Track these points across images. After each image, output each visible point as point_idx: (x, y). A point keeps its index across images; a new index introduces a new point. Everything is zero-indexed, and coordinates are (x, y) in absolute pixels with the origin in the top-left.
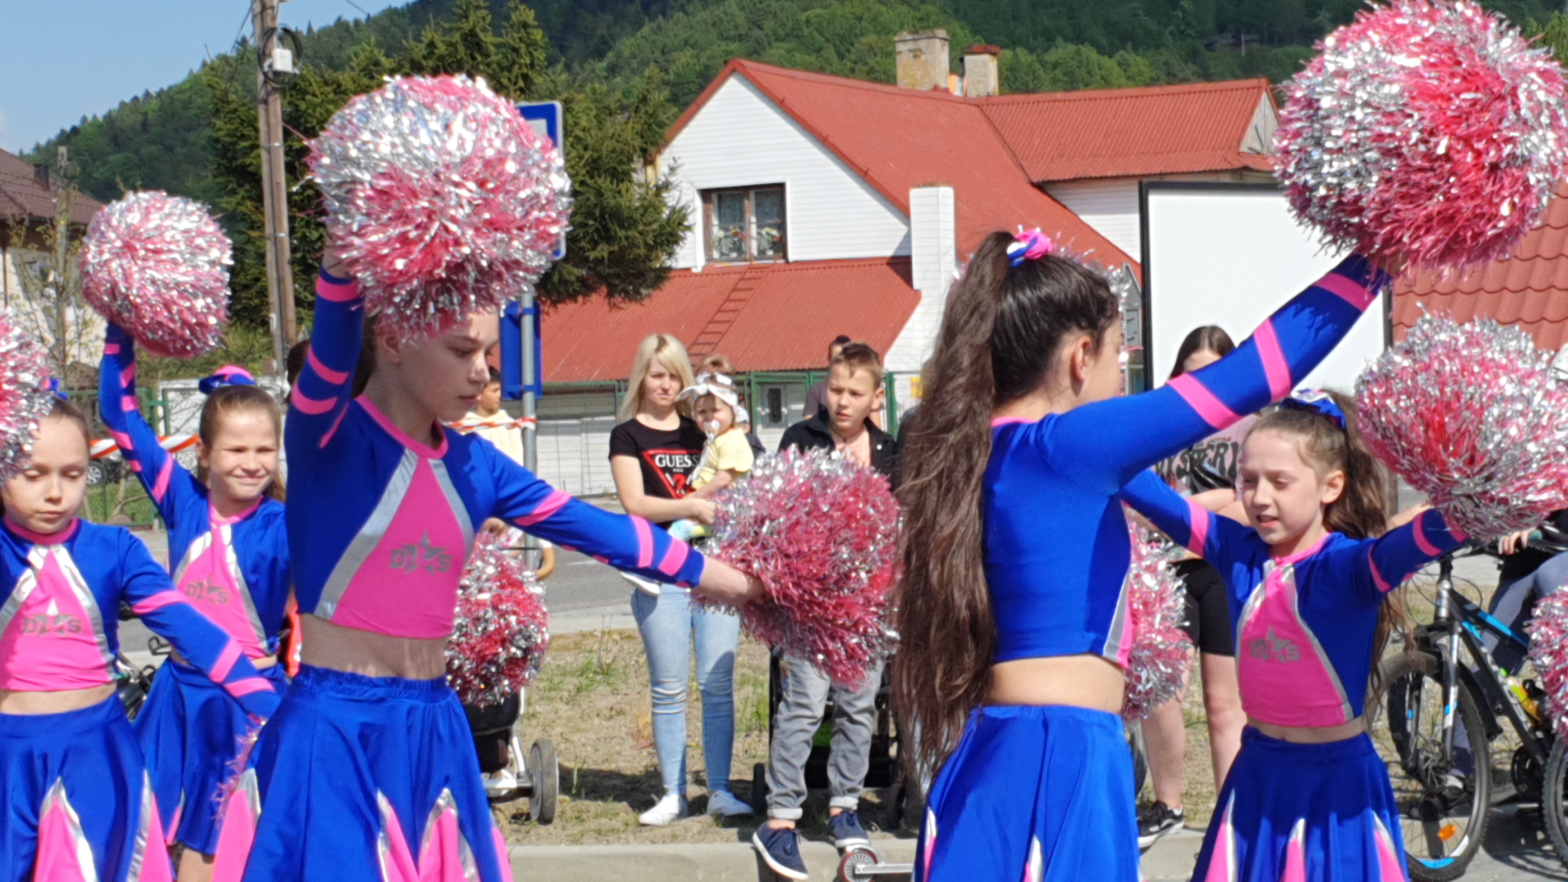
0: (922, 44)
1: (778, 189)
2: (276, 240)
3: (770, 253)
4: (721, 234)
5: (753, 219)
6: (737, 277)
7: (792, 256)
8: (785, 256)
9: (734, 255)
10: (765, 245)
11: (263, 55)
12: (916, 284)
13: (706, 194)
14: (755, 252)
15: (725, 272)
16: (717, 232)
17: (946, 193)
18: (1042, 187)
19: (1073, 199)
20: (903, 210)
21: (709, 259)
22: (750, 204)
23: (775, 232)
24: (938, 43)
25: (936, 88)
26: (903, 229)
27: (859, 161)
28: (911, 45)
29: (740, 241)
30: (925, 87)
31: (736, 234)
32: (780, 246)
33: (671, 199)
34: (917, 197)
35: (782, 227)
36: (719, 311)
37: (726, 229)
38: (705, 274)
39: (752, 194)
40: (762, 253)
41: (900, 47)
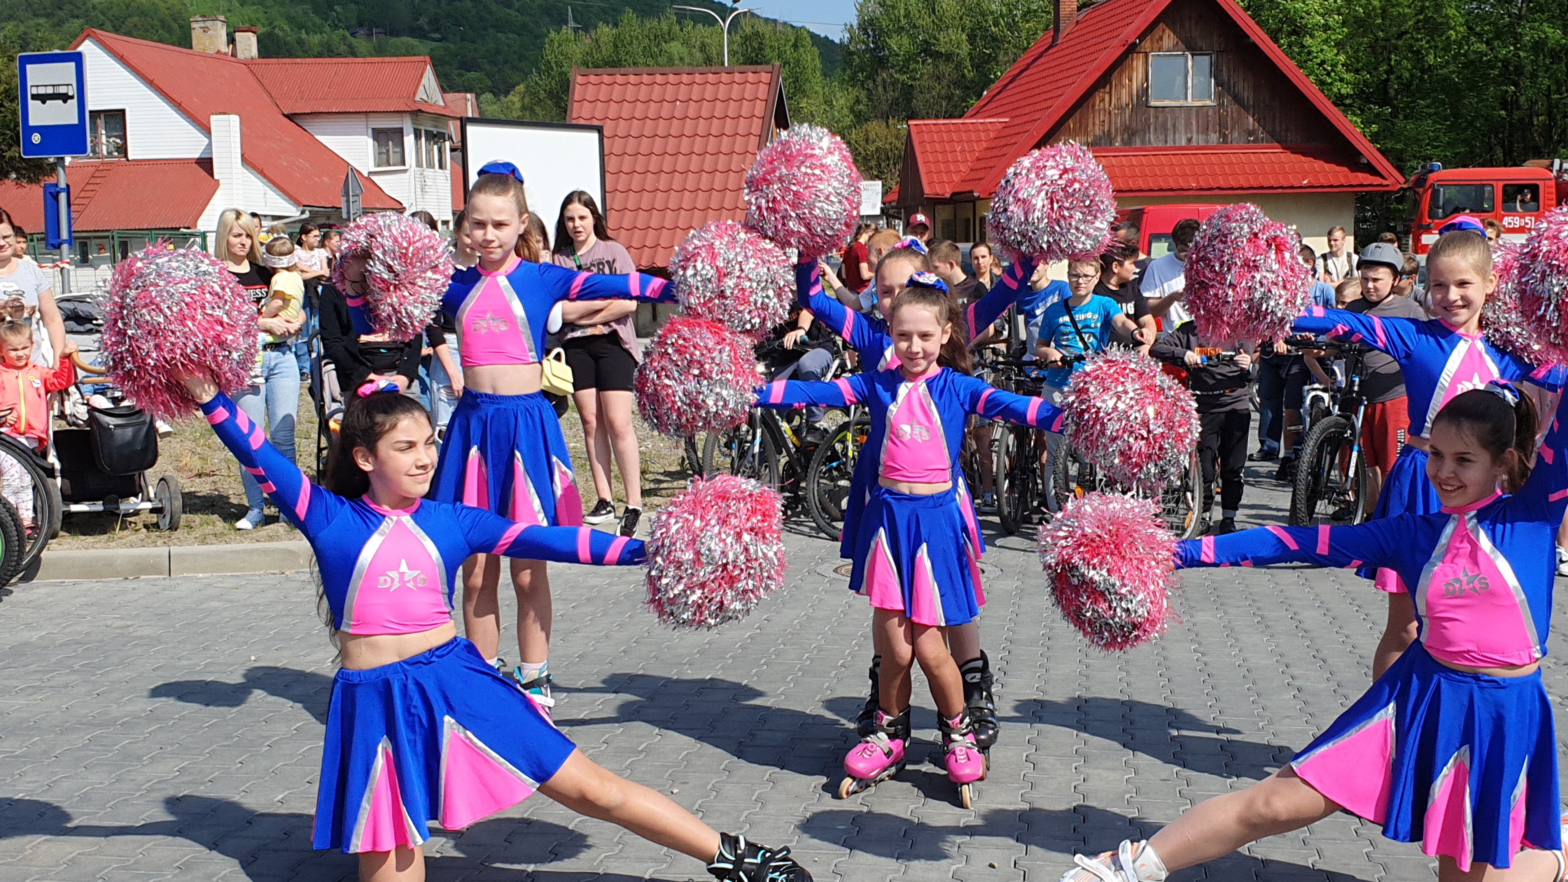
0: (209, 24)
1: (123, 111)
3: (116, 154)
5: (103, 132)
6: (94, 169)
7: (130, 157)
8: (126, 156)
9: (91, 155)
10: (112, 148)
12: (216, 177)
14: (105, 153)
15: (85, 166)
17: (235, 119)
18: (290, 117)
19: (311, 126)
20: (206, 130)
22: (102, 122)
23: (118, 141)
24: (219, 23)
25: (218, 52)
26: (207, 141)
27: (174, 96)
28: (202, 24)
29: (96, 145)
30: (212, 51)
32: (123, 150)
34: (215, 121)
35: (124, 137)
36: (83, 190)
38: (72, 166)
39: (102, 116)
40: (110, 153)
41: (194, 25)
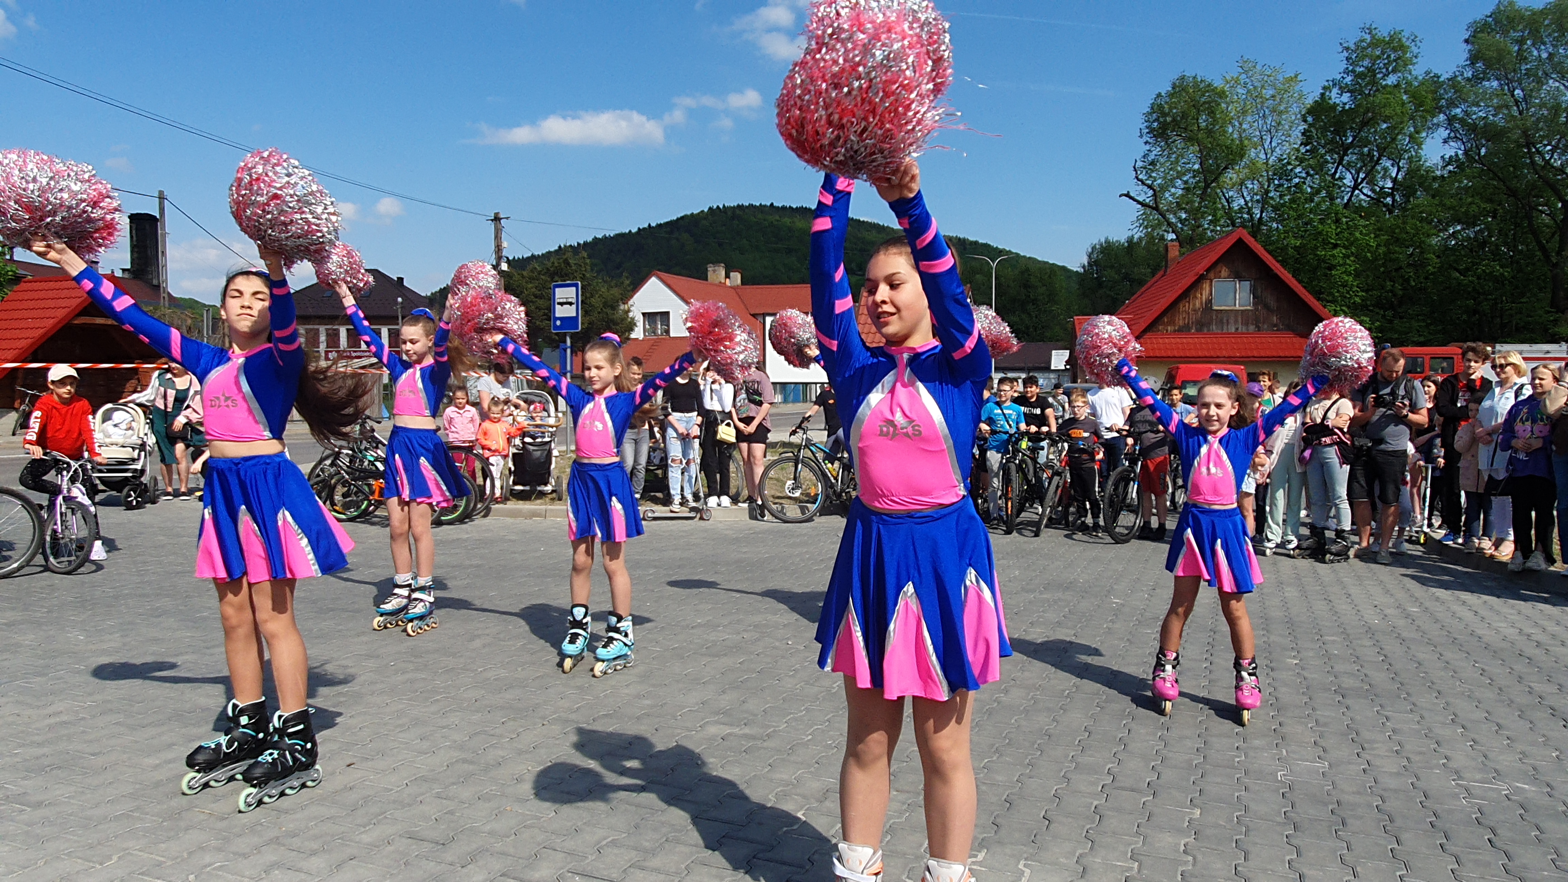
0: (717, 268)
1: (667, 313)
3: (664, 334)
5: (659, 323)
6: (653, 341)
7: (672, 335)
8: (669, 335)
9: (652, 334)
10: (663, 331)
13: (644, 314)
14: (659, 333)
15: (649, 340)
16: (647, 326)
18: (754, 315)
21: (645, 335)
23: (666, 327)
24: (722, 268)
25: (720, 282)
28: (713, 269)
29: (655, 330)
30: (717, 282)
31: (653, 327)
32: (667, 332)
33: (632, 315)
36: (647, 352)
37: (650, 326)
38: (643, 340)
39: (659, 315)
40: (662, 334)
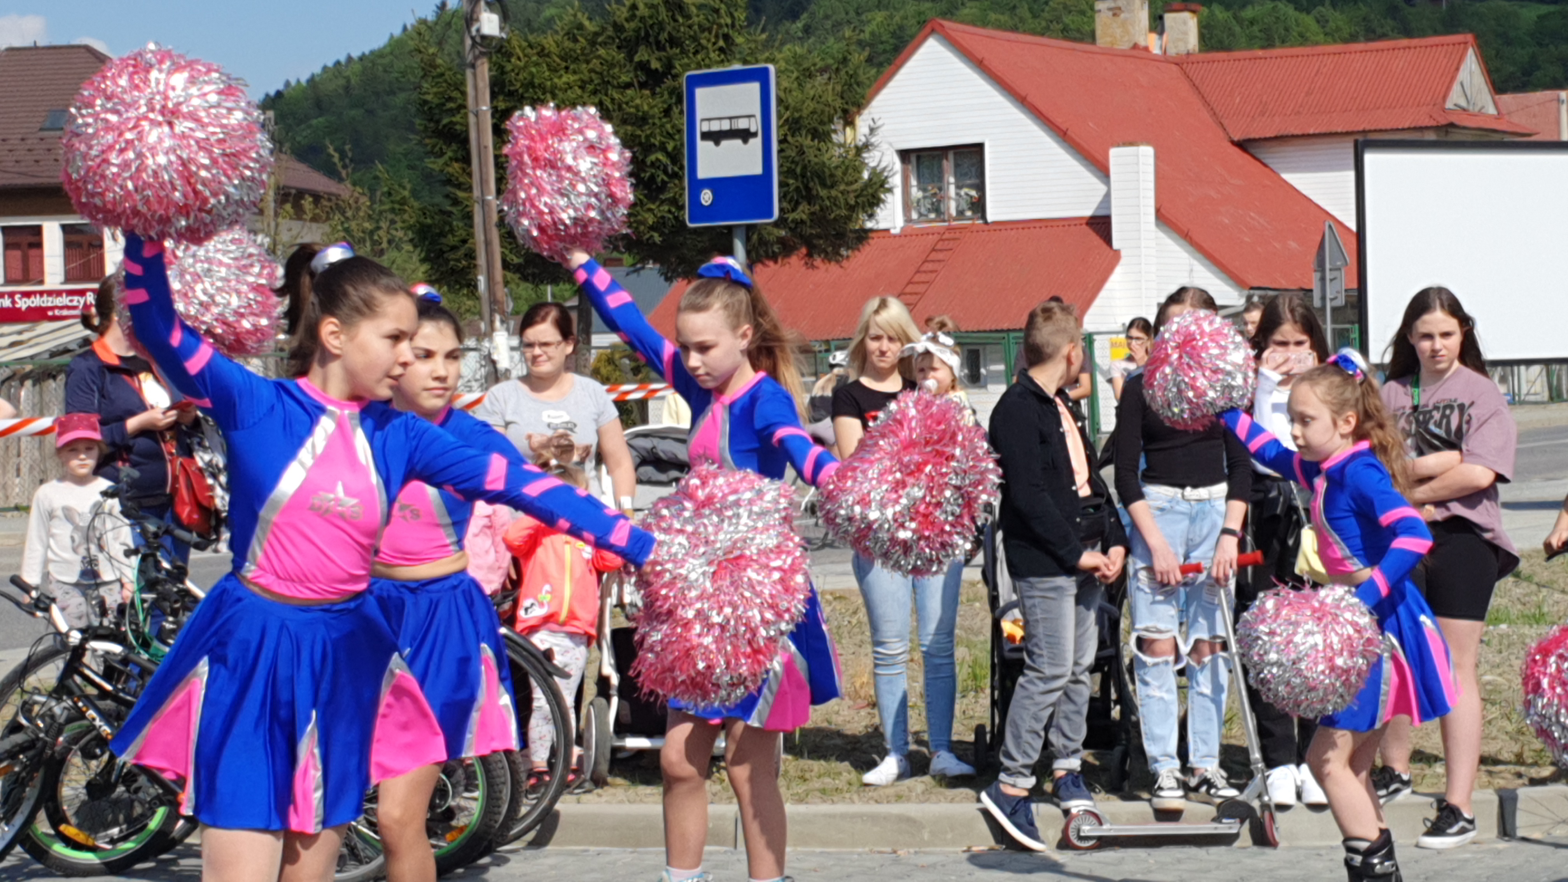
1: (978, 149)
2: (484, 203)
3: (969, 213)
4: (920, 194)
5: (952, 180)
6: (936, 237)
7: (990, 217)
8: (983, 217)
9: (932, 216)
10: (964, 205)
11: (470, 19)
12: (1116, 245)
13: (905, 155)
14: (953, 212)
15: (923, 233)
16: (916, 193)
17: (1147, 152)
18: (1243, 145)
19: (1274, 157)
20: (1102, 170)
21: (908, 220)
22: (948, 165)
23: (973, 193)
26: (1102, 189)
27: (1058, 121)
29: (939, 201)
30: (1124, 45)
31: (935, 195)
32: (979, 206)
33: (872, 159)
34: (1117, 156)
35: (981, 187)
36: (918, 272)
37: (924, 190)
38: (904, 234)
39: (951, 156)
40: (960, 213)
41: (1100, 6)
